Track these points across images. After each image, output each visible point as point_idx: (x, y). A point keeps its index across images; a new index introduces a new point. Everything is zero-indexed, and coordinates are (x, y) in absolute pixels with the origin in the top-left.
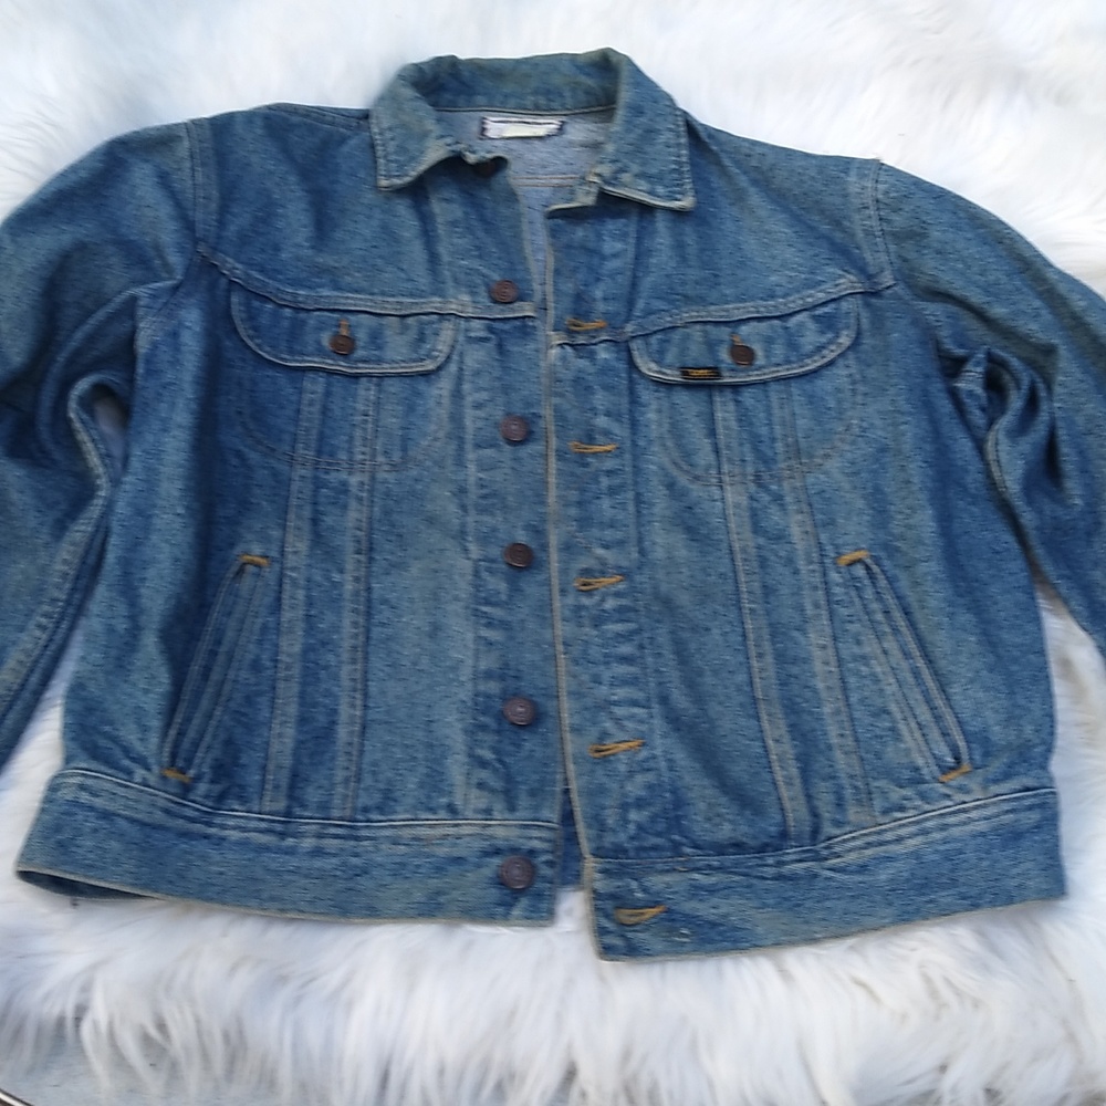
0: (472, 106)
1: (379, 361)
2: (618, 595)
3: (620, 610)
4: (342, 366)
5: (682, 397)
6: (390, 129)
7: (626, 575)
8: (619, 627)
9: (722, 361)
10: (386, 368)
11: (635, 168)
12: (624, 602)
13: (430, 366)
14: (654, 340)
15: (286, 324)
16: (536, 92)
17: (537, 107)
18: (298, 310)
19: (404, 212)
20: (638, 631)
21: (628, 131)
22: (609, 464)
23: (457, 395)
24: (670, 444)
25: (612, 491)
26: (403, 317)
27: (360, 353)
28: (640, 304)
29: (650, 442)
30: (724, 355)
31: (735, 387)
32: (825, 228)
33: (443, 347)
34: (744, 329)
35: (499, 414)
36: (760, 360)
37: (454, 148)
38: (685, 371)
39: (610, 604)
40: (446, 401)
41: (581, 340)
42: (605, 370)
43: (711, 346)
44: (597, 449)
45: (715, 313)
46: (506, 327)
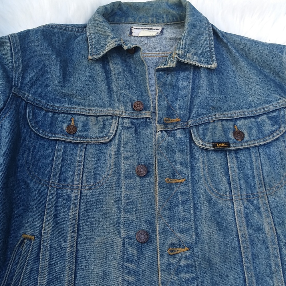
0: (127, 22)
1: (86, 137)
2: (186, 258)
3: (188, 266)
4: (71, 139)
5: (213, 156)
6: (94, 34)
7: (190, 247)
8: (187, 276)
9: (231, 139)
10: (89, 140)
11: (192, 51)
12: (189, 262)
13: (107, 140)
14: (200, 128)
15: (49, 120)
16: (152, 16)
17: (152, 22)
18: (54, 113)
19: (98, 69)
20: (196, 278)
21: (190, 35)
22: (182, 189)
23: (118, 153)
24: (208, 179)
25: (184, 203)
26: (97, 117)
27: (78, 133)
28: (195, 111)
29: (200, 178)
30: (231, 136)
31: (236, 151)
32: (271, 76)
33: (112, 131)
34: (239, 123)
35: (135, 163)
36: (247, 138)
37: (119, 42)
38: (214, 144)
39: (183, 263)
40: (113, 156)
41: (170, 128)
42: (180, 142)
43: (225, 131)
44: (177, 181)
45: (227, 115)
46: (139, 122)
